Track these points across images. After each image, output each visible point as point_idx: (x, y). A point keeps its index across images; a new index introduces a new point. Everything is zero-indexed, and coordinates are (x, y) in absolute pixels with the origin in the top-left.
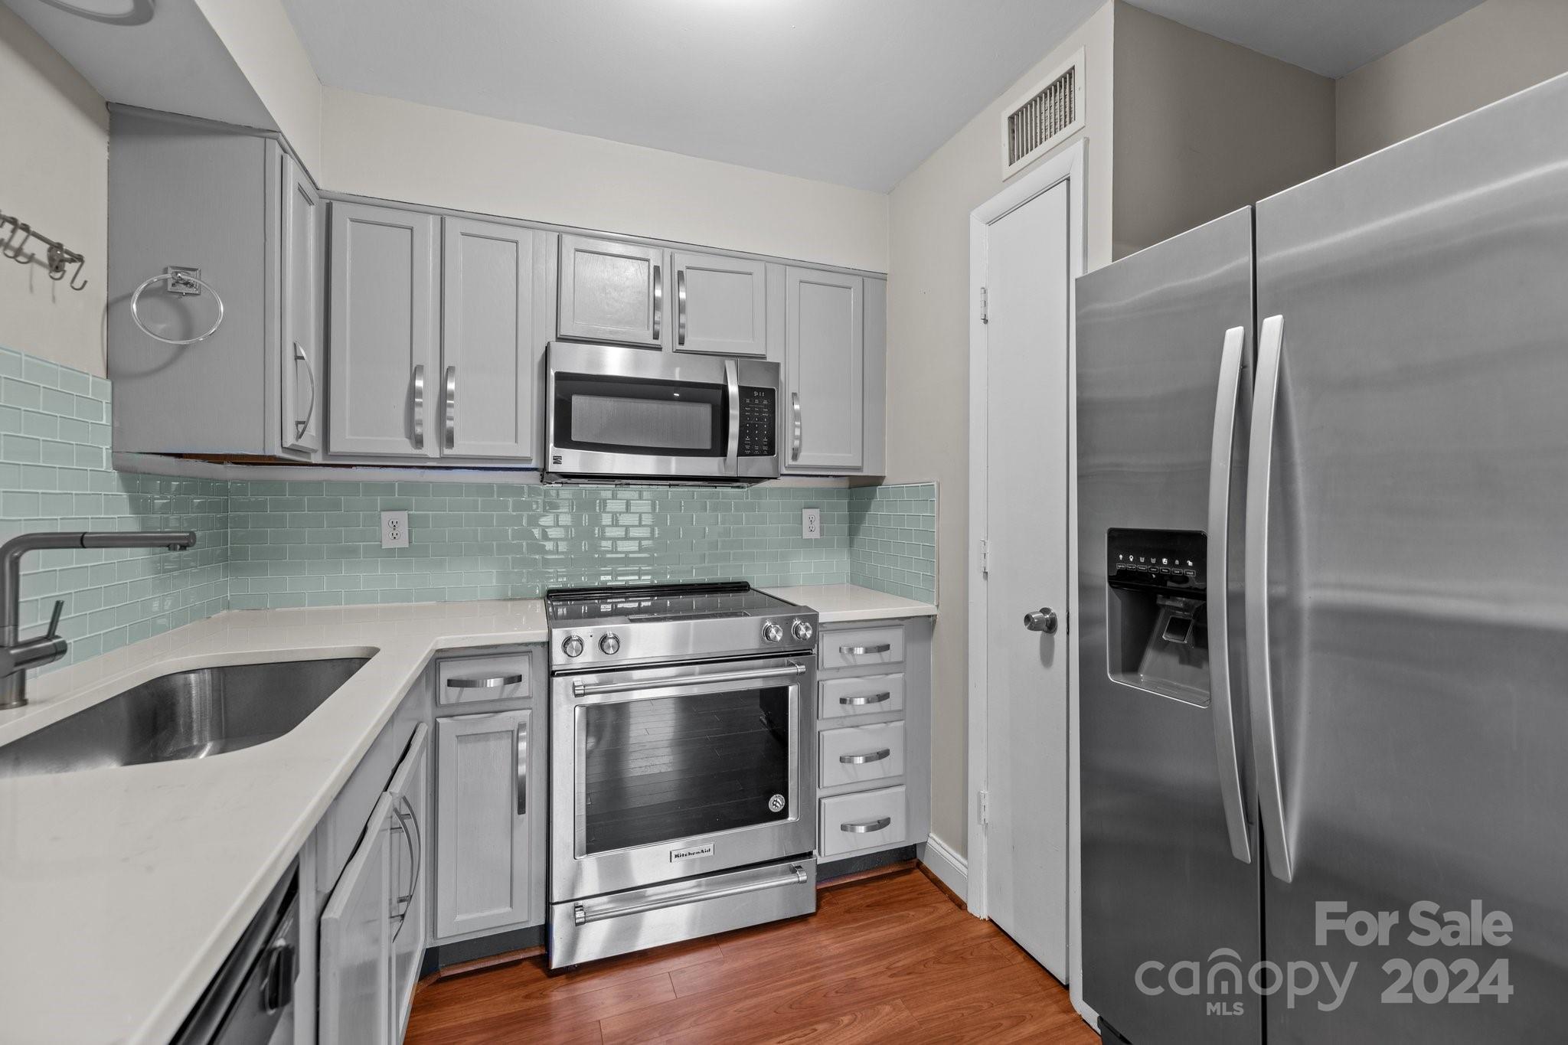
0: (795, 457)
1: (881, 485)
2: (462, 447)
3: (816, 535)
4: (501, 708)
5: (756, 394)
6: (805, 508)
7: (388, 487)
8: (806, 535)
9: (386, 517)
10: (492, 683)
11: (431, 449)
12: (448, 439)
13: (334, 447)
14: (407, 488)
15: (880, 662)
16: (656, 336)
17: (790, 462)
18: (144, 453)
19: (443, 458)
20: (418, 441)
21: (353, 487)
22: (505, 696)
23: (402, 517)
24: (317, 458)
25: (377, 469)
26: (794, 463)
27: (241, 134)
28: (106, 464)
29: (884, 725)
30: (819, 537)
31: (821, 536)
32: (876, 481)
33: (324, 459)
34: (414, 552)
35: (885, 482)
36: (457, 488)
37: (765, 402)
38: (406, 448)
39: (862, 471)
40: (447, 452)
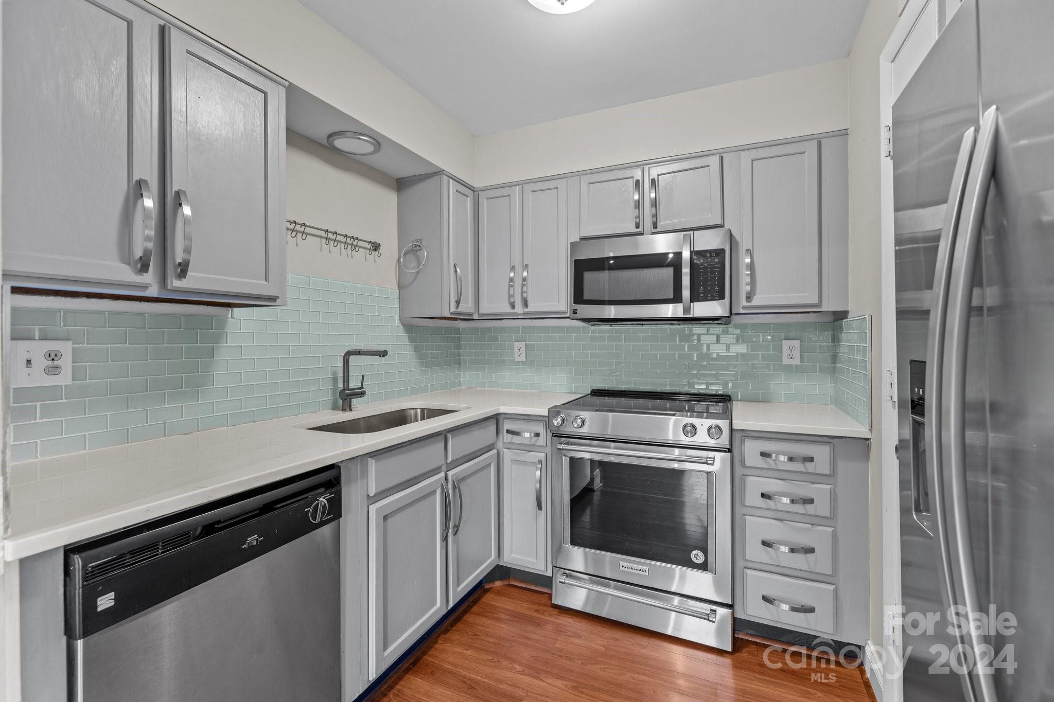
0: (749, 298)
1: (847, 318)
2: (533, 307)
3: (797, 361)
4: (533, 450)
5: (708, 255)
6: (784, 339)
7: (517, 329)
8: (786, 361)
9: (516, 344)
10: (527, 435)
11: (519, 309)
12: (525, 303)
13: (481, 311)
14: (526, 329)
15: (804, 470)
16: (637, 226)
17: (744, 303)
18: (422, 318)
19: (525, 313)
20: (513, 306)
21: (502, 329)
22: (532, 443)
23: (523, 345)
24: (476, 317)
25: (512, 320)
26: (749, 304)
27: (433, 176)
28: (397, 322)
29: (810, 526)
30: (799, 364)
31: (801, 362)
32: (841, 315)
33: (479, 317)
34: (529, 362)
35: (850, 315)
36: (546, 329)
37: (716, 260)
38: (508, 309)
39: (821, 307)
40: (526, 310)
